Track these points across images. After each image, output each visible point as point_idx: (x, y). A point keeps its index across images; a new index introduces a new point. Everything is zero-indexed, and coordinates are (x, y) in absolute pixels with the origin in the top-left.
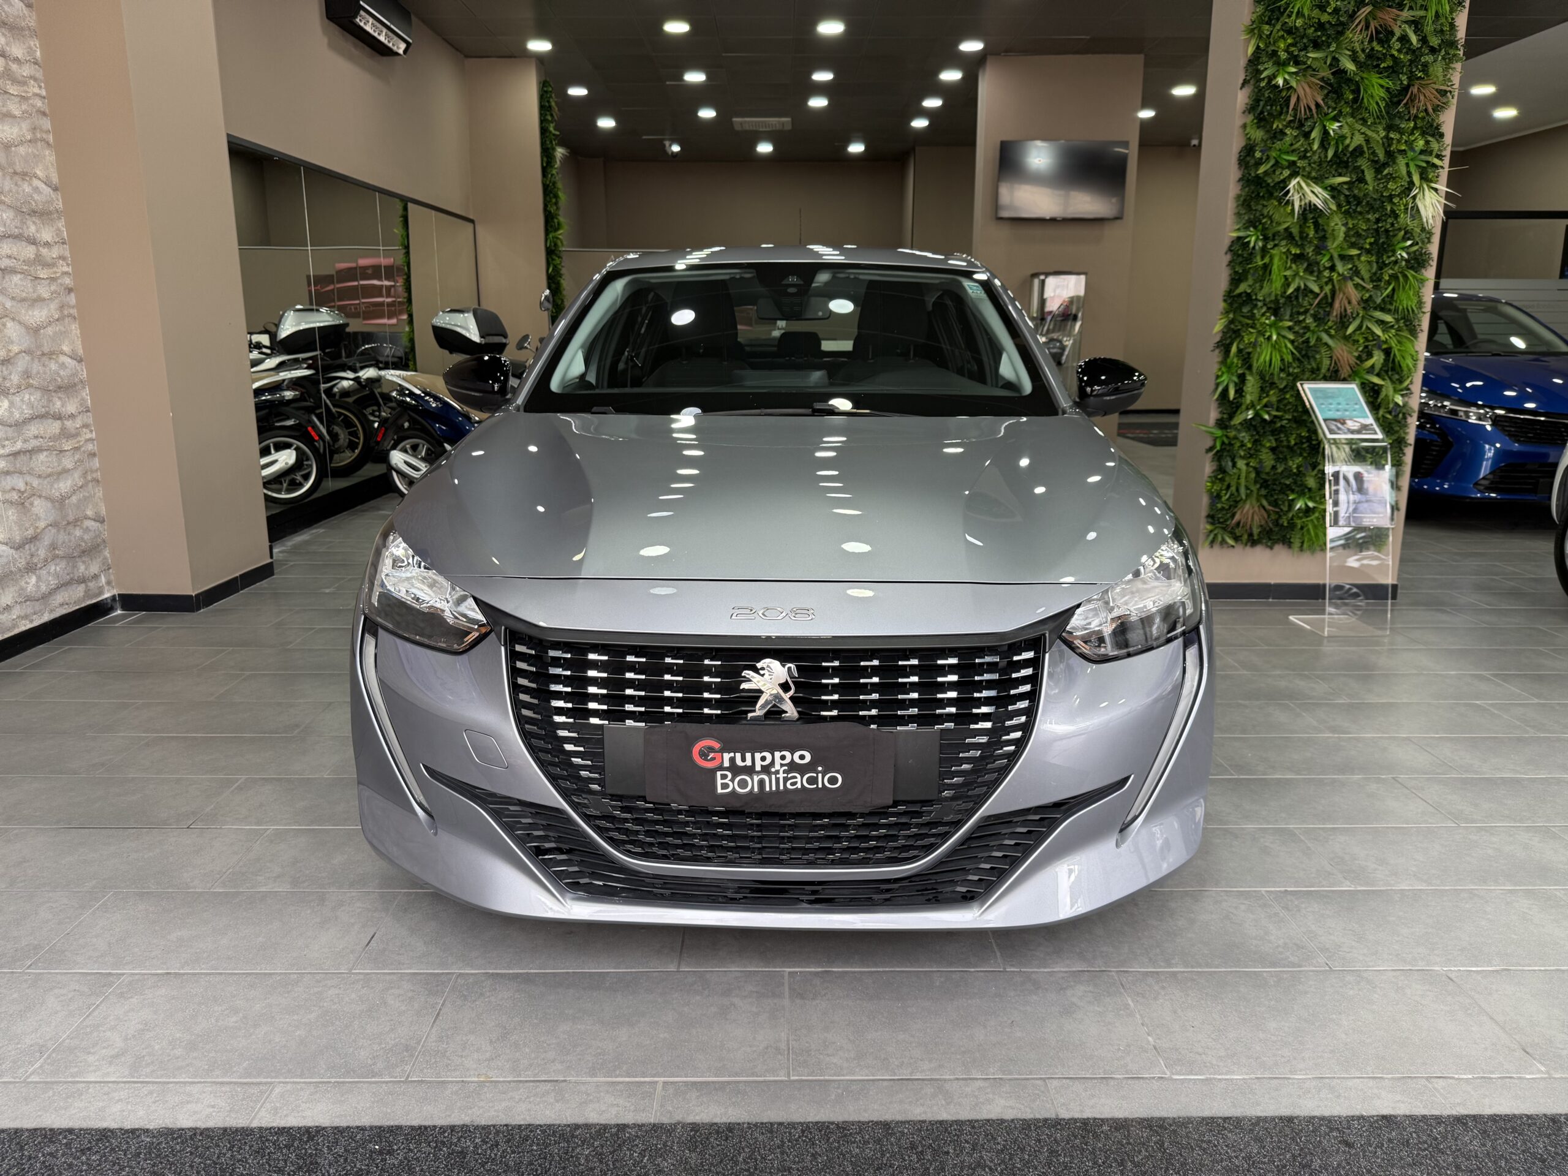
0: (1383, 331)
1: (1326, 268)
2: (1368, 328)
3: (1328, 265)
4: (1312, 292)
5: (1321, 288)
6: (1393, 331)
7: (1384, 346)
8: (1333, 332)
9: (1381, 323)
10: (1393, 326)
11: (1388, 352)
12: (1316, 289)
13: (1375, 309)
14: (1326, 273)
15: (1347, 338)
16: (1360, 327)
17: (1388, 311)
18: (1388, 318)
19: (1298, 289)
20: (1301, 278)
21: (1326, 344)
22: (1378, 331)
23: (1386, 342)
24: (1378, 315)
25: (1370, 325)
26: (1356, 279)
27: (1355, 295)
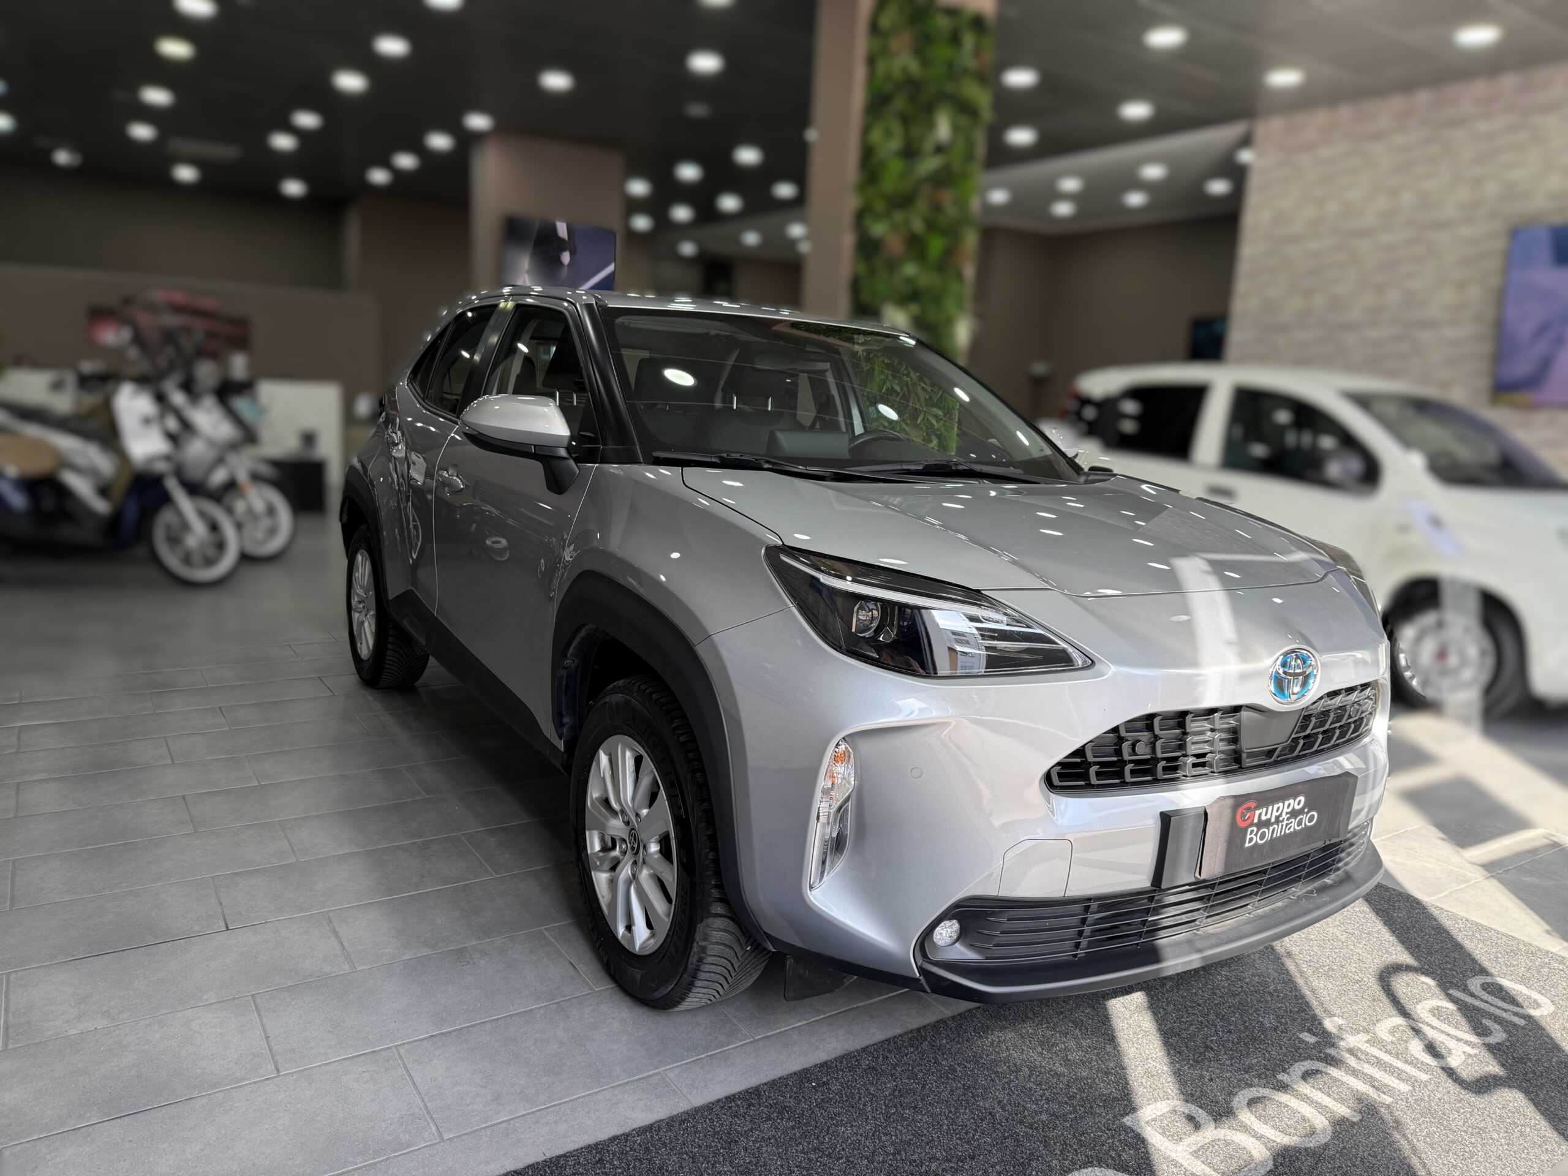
0: (937, 422)
1: (904, 375)
2: (928, 419)
3: (905, 372)
4: (896, 392)
5: (901, 389)
6: (942, 422)
7: (938, 433)
8: (909, 422)
9: (936, 416)
10: (941, 419)
11: (939, 437)
12: (899, 390)
13: (932, 406)
14: (905, 379)
15: (917, 427)
16: (924, 419)
17: (940, 408)
18: (940, 413)
19: (887, 389)
20: (890, 380)
21: (905, 430)
22: (934, 422)
23: (939, 429)
24: (935, 410)
25: (929, 418)
26: (922, 384)
27: (923, 396)
